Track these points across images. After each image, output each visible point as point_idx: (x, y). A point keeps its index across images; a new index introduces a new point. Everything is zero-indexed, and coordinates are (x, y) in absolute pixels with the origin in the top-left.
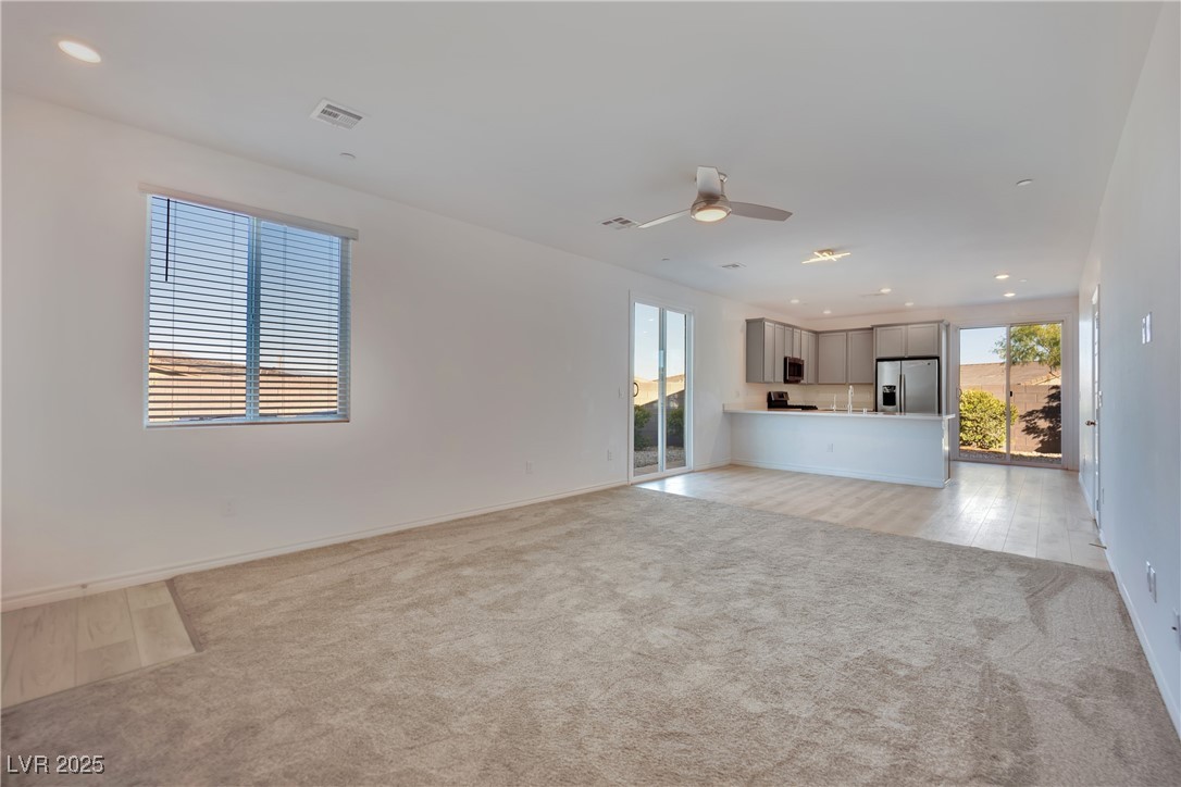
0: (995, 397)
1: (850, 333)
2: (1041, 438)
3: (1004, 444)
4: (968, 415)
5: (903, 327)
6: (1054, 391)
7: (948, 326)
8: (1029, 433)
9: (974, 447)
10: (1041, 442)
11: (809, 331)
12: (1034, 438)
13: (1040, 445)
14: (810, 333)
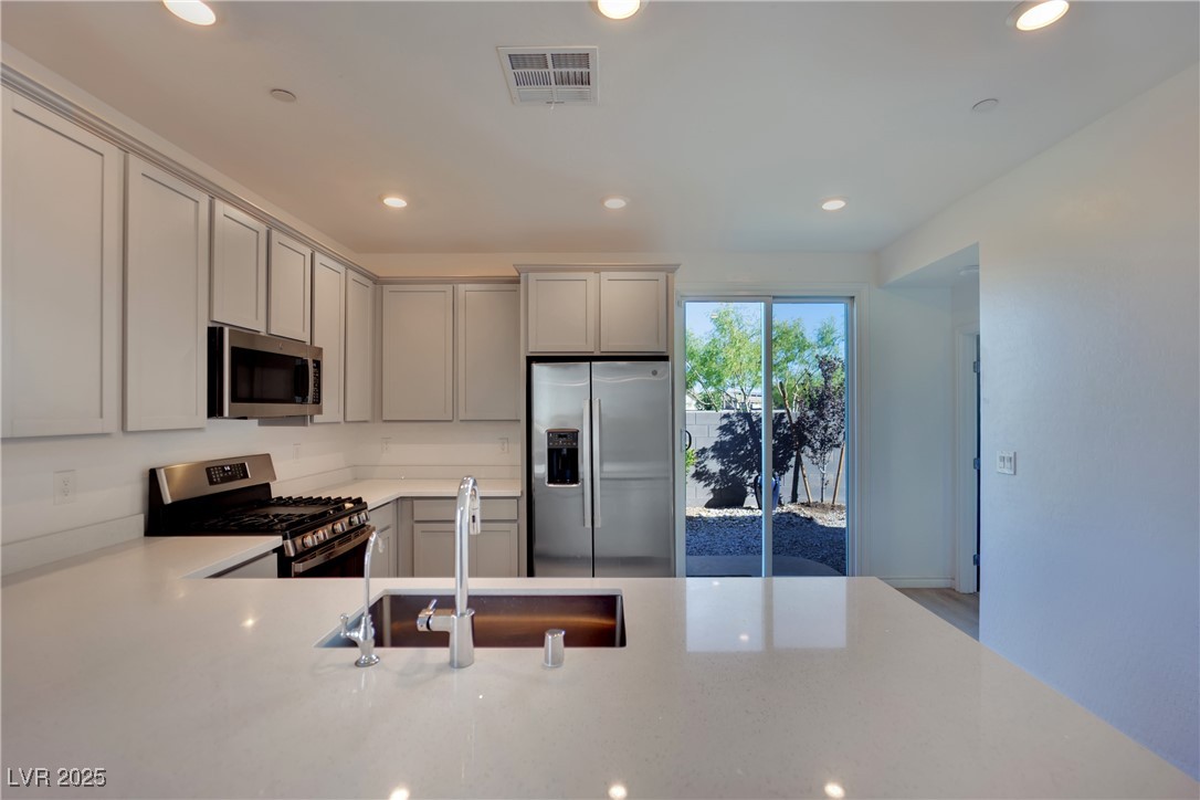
1: (462, 287)
5: (590, 277)
11: (348, 266)
12: (705, 486)
13: (711, 497)
14: (351, 273)
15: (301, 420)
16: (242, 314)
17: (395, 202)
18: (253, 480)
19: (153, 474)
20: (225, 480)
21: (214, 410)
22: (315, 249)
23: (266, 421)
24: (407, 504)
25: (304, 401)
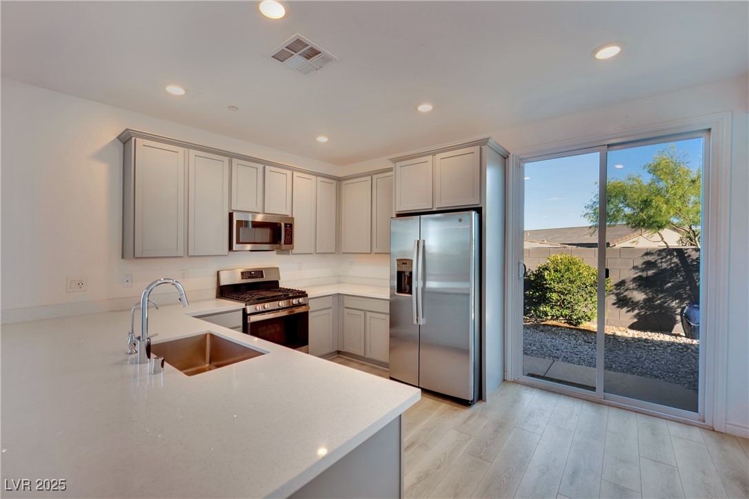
1: (375, 177)
2: (636, 312)
3: (595, 319)
5: (429, 158)
6: (647, 258)
7: (505, 157)
8: (621, 307)
9: (562, 323)
10: (636, 316)
11: (316, 175)
12: (628, 311)
13: (636, 320)
14: (320, 179)
15: (286, 252)
17: (322, 139)
18: (267, 278)
19: (218, 273)
21: (230, 248)
22: (292, 170)
25: (280, 243)
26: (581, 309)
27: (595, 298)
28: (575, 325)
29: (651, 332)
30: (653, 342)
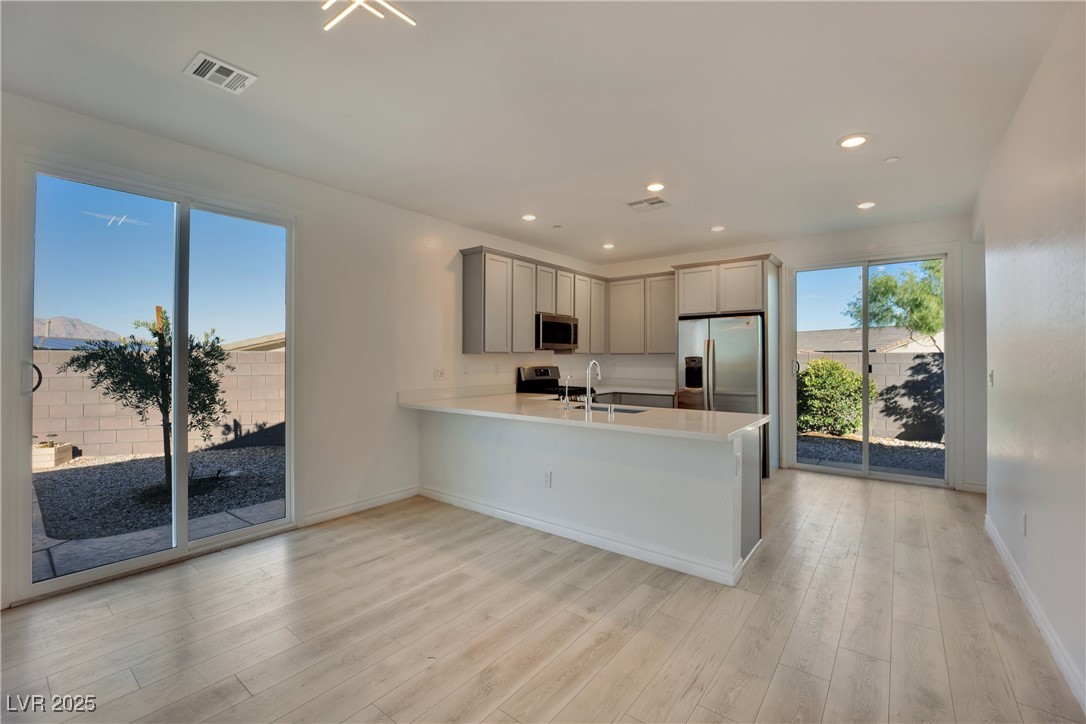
0: (848, 369)
1: (648, 280)
2: (904, 420)
3: (860, 429)
4: (815, 391)
5: (714, 268)
6: (918, 361)
7: (779, 267)
8: (889, 415)
9: (824, 434)
10: (904, 425)
11: (591, 277)
12: (895, 420)
13: (903, 430)
14: (593, 280)
15: (569, 351)
16: (547, 308)
17: (609, 246)
18: (551, 376)
19: (519, 369)
20: (542, 375)
21: (537, 346)
22: (575, 273)
23: (557, 351)
24: (618, 396)
25: (570, 343)
26: (845, 418)
27: (860, 405)
28: (839, 435)
29: (919, 441)
30: (920, 450)
